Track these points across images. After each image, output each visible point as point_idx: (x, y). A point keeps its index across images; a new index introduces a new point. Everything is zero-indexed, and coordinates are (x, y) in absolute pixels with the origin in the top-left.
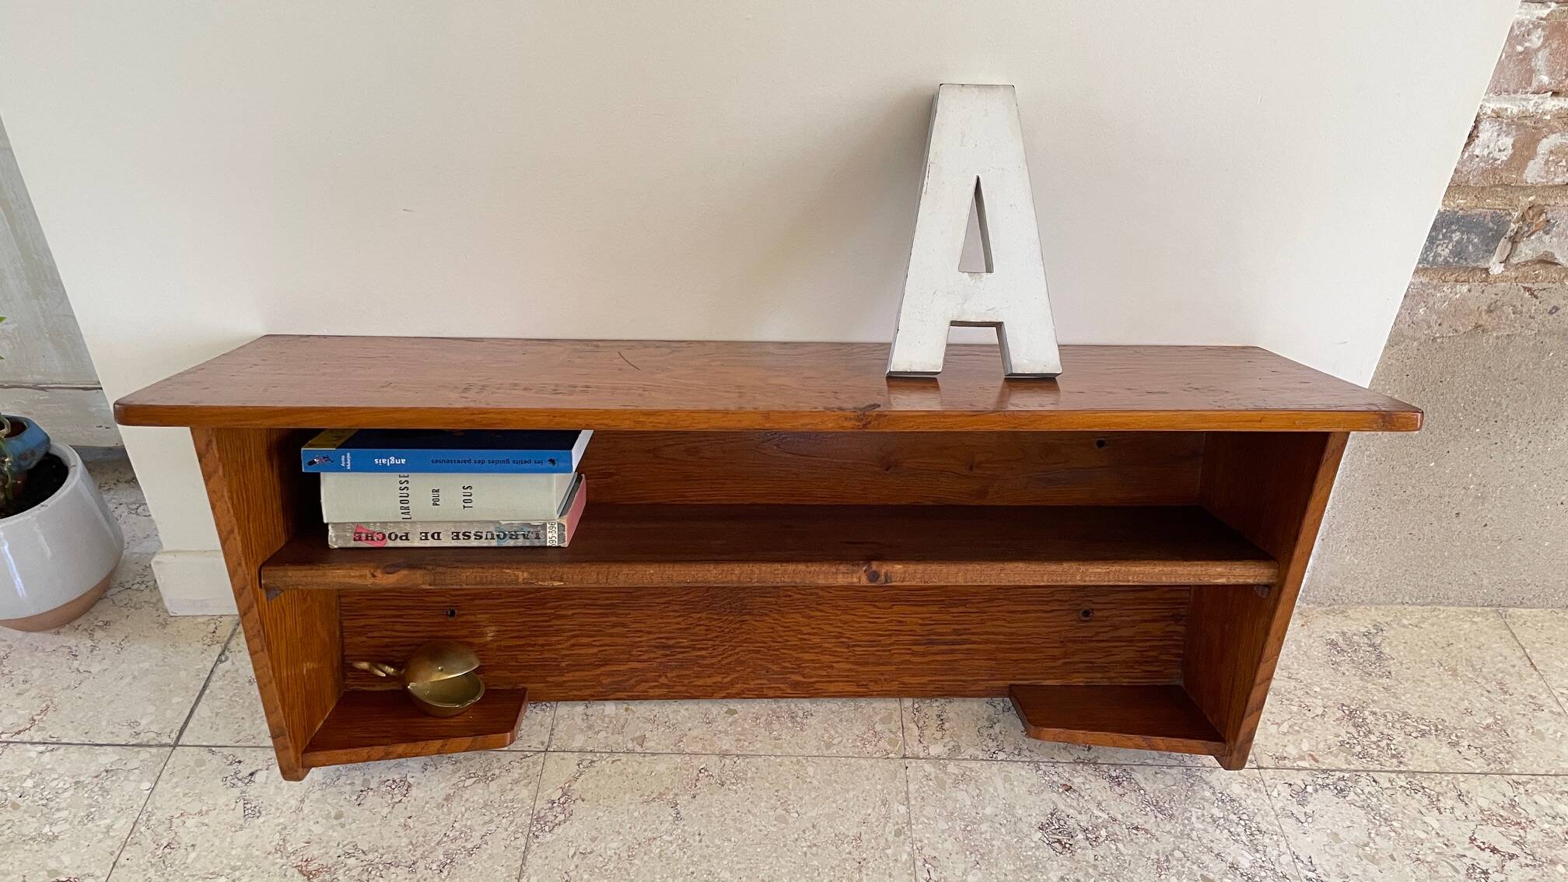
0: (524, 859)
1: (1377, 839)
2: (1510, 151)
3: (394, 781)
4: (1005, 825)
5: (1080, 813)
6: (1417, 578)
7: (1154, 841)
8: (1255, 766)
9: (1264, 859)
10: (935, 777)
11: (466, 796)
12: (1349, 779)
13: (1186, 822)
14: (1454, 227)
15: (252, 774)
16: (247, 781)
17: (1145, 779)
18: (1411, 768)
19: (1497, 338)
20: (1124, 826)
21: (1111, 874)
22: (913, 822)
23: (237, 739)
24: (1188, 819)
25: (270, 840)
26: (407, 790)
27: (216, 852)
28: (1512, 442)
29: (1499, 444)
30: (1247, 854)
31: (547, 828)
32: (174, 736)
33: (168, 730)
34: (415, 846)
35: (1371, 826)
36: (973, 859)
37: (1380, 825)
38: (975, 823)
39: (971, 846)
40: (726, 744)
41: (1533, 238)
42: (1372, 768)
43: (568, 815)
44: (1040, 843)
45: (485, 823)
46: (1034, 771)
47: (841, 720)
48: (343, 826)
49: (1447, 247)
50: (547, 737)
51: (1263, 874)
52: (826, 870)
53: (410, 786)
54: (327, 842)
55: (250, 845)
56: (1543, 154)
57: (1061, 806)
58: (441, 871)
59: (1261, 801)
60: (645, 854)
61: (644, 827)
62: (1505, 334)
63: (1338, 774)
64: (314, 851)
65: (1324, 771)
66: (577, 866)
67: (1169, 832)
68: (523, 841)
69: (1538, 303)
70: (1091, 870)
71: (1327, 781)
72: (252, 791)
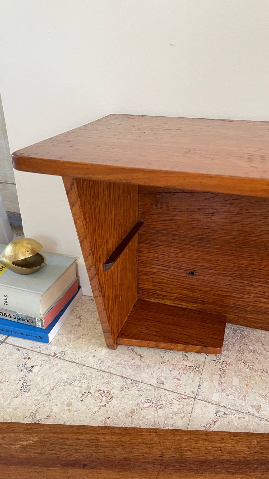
3: (104, 392)
15: (32, 367)
16: (29, 369)
25: (29, 408)
26: (110, 399)
50: (196, 388)
53: (112, 397)
55: (18, 408)
72: (30, 376)
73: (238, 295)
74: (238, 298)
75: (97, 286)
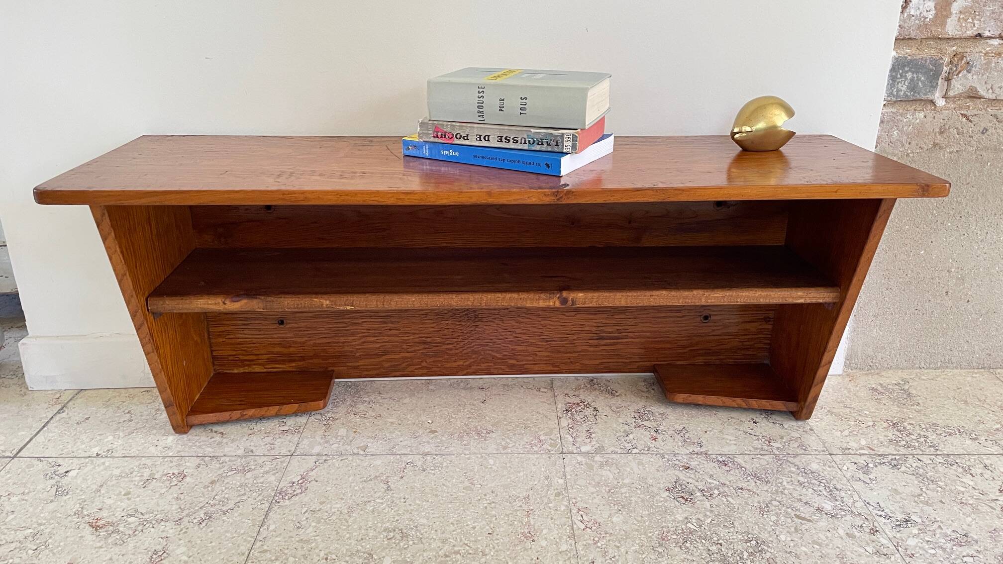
0: (266, 515)
1: (928, 492)
2: (933, 12)
3: (173, 474)
4: (640, 489)
5: (697, 481)
6: (927, 346)
7: (756, 496)
8: (827, 453)
9: (842, 504)
10: (586, 464)
11: (226, 481)
12: (899, 459)
13: (779, 485)
14: (906, 69)
15: (66, 472)
16: (62, 475)
17: (745, 462)
18: (945, 452)
19: (950, 153)
20: (731, 488)
21: (725, 515)
22: (569, 488)
23: (61, 453)
24: (781, 483)
25: (72, 508)
26: (183, 478)
27: (29, 515)
28: (975, 234)
29: (966, 235)
30: (830, 503)
31: (287, 498)
32: (14, 452)
33: (11, 449)
34: (183, 510)
35: (921, 485)
36: (616, 508)
37: (929, 484)
38: (617, 488)
39: (614, 501)
40: (427, 449)
41: (960, 75)
42: (915, 453)
43: (303, 490)
44: (668, 498)
45: (239, 496)
46: (661, 459)
47: (515, 434)
48: (129, 499)
49: (904, 84)
50: (294, 447)
51: (843, 513)
52: (502, 517)
53: (185, 476)
54: (115, 509)
55: (56, 511)
56: (956, 13)
57: (682, 477)
58: (200, 523)
59: (834, 472)
60: (362, 510)
61: (362, 495)
62: (955, 150)
63: (890, 457)
64: (104, 513)
65: (880, 455)
66: (307, 519)
67: (767, 491)
68: (267, 505)
69: (972, 126)
70: (708, 513)
71: (884, 461)
72: (65, 481)
73: (342, 339)
74: (344, 343)
75: (148, 337)
